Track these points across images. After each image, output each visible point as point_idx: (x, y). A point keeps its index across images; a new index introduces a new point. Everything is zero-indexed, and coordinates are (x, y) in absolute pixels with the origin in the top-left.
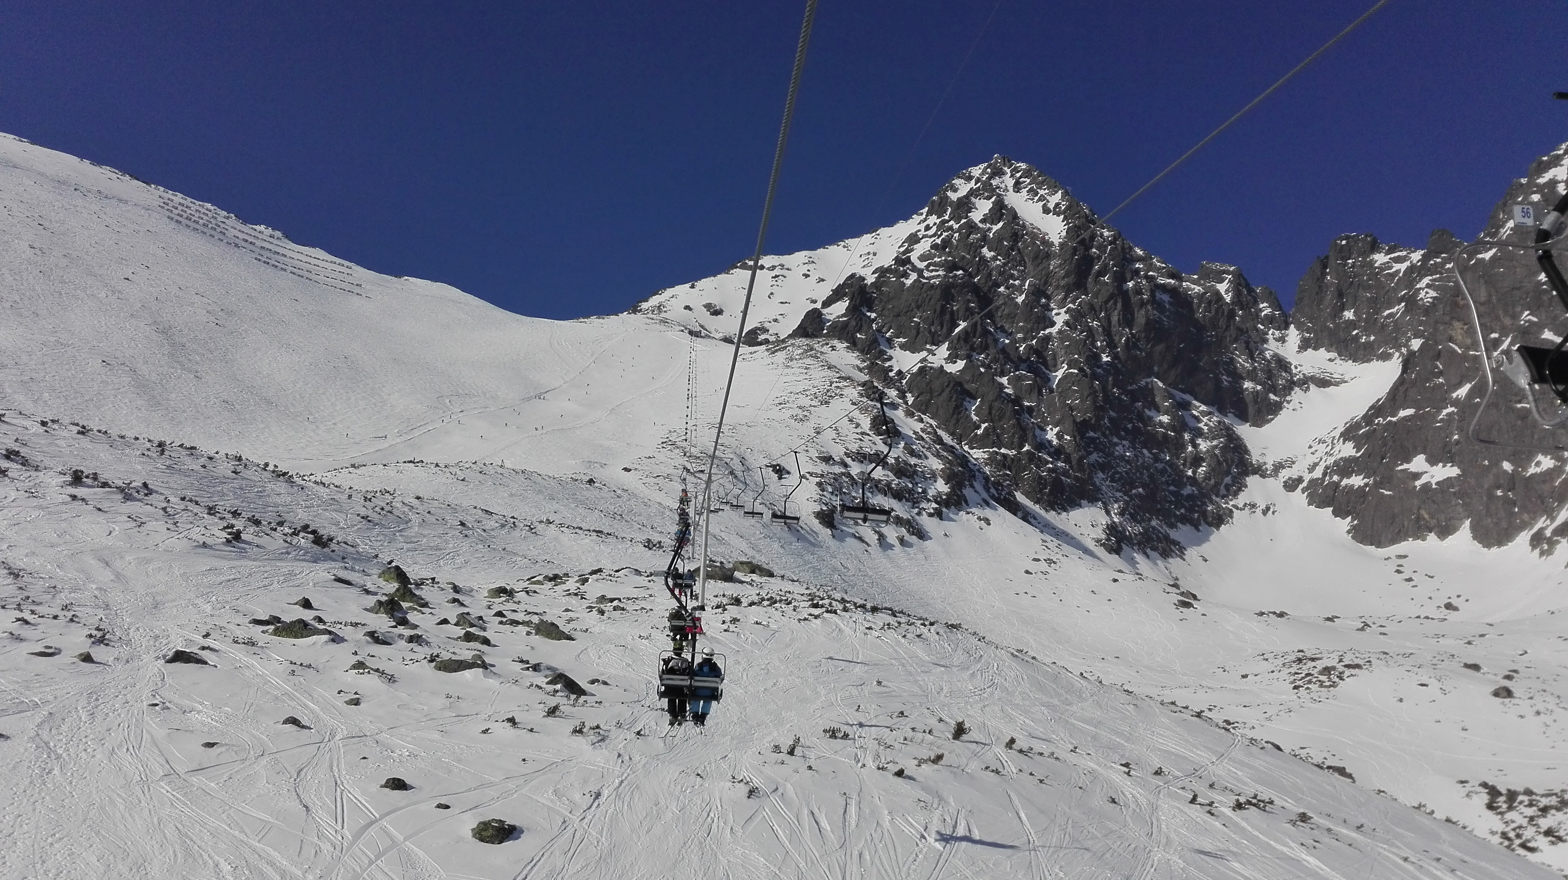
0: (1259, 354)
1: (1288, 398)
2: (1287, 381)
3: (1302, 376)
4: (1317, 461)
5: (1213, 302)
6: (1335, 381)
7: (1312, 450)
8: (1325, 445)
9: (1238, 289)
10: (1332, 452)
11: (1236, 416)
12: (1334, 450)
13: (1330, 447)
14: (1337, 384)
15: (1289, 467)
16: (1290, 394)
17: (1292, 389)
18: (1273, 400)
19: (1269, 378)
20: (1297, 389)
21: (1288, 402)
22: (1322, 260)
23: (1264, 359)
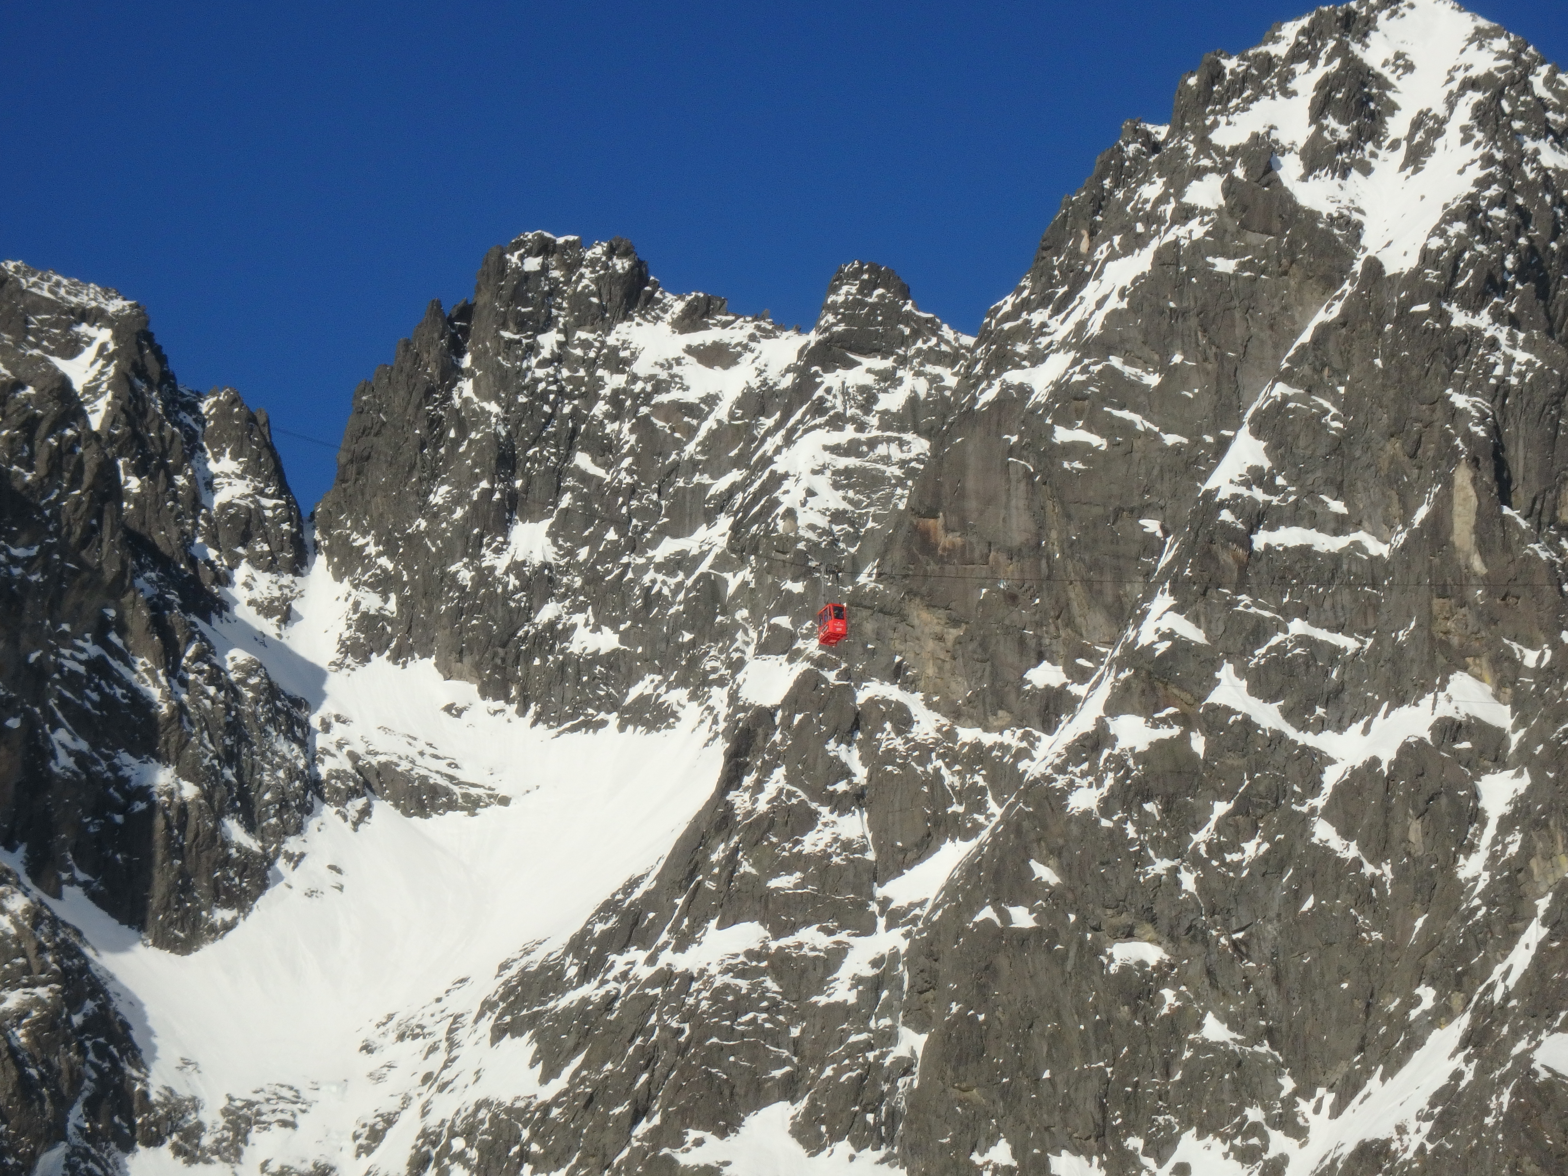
0: (199, 657)
1: (292, 844)
2: (293, 774)
3: (347, 766)
4: (390, 1105)
5: (44, 426)
6: (466, 796)
7: (374, 1062)
8: (421, 1044)
9: (133, 389)
10: (446, 1075)
11: (94, 897)
12: (456, 1067)
13: (440, 1057)
14: (472, 805)
15: (284, 1124)
16: (299, 829)
17: (307, 810)
18: (240, 848)
19: (230, 757)
20: (328, 812)
21: (296, 860)
22: (450, 321)
23: (216, 676)
